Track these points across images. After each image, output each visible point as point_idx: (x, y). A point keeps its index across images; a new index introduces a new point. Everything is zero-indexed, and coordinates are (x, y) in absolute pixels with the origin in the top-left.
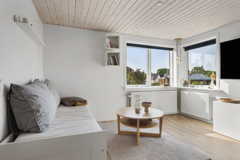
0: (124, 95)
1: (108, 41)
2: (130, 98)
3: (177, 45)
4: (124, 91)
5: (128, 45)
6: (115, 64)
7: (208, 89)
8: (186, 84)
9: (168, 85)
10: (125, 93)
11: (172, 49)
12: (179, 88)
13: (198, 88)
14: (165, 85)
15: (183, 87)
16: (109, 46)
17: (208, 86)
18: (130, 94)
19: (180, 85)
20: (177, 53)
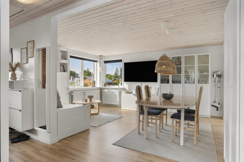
0: (68, 94)
1: (60, 54)
2: (72, 96)
3: (100, 59)
4: (68, 91)
5: (71, 57)
6: (64, 71)
7: (118, 87)
8: (105, 85)
9: (95, 86)
10: (68, 92)
11: (96, 61)
12: (101, 88)
13: (112, 87)
14: (93, 86)
15: (103, 87)
16: (61, 58)
17: (118, 86)
18: (72, 93)
19: (101, 86)
20: (100, 65)
